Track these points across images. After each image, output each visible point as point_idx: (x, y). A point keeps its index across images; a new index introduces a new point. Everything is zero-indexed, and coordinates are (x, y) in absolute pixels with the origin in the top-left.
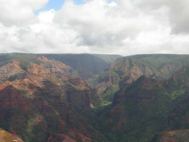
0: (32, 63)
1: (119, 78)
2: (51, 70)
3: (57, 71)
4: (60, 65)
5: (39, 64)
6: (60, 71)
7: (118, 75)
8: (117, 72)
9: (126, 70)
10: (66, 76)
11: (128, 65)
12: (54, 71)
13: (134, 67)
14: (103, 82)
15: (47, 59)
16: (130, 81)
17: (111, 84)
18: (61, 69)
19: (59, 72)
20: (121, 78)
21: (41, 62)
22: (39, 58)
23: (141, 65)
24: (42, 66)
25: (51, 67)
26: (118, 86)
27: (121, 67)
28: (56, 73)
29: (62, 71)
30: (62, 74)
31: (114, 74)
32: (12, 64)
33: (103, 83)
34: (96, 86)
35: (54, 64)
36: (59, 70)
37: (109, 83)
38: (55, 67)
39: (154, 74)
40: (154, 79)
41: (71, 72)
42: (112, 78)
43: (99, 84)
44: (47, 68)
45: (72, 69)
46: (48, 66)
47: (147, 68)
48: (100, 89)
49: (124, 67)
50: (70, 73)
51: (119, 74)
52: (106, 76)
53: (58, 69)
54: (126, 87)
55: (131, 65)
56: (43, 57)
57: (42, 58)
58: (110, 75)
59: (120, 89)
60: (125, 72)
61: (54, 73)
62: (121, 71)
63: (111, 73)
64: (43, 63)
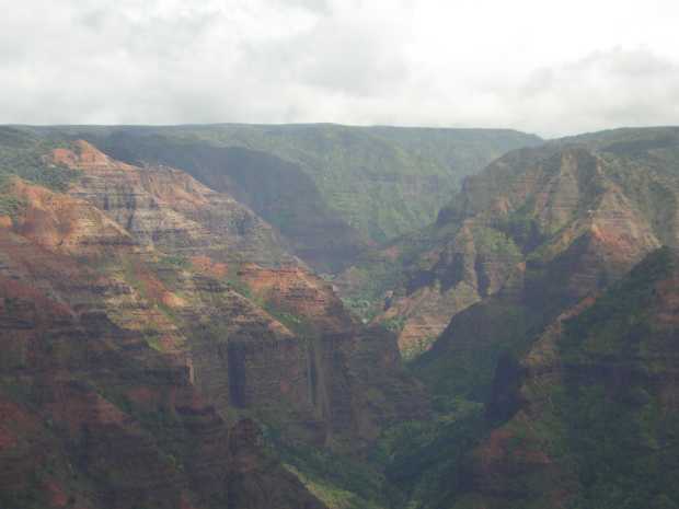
0: (19, 182)
1: (521, 266)
2: (131, 218)
3: (163, 226)
4: (181, 192)
5: (63, 188)
6: (182, 226)
7: (513, 249)
8: (512, 230)
9: (563, 216)
10: (217, 256)
11: (572, 188)
12: (148, 226)
13: (610, 201)
14: (426, 291)
15: (103, 160)
16: (583, 285)
18: (189, 215)
19: (177, 232)
20: (533, 264)
21: (73, 174)
22: (61, 154)
23: (645, 190)
24: (75, 196)
25: (132, 205)
27: (531, 201)
28: (157, 235)
29: (194, 229)
30: (192, 243)
31: (493, 239)
33: (430, 295)
34: (390, 313)
35: (146, 187)
36: (175, 218)
37: (465, 293)
38: (153, 206)
41: (242, 233)
42: (479, 267)
43: (403, 301)
44: (106, 207)
45: (251, 212)
46: (114, 200)
48: (410, 329)
49: (548, 204)
50: (239, 238)
51: (518, 241)
52: (443, 256)
53: (171, 214)
54: (564, 316)
55: (591, 192)
56: (83, 143)
57: (78, 151)
58: (471, 247)
60: (555, 229)
61: (148, 239)
62: (534, 225)
63: (474, 237)
64: (85, 182)
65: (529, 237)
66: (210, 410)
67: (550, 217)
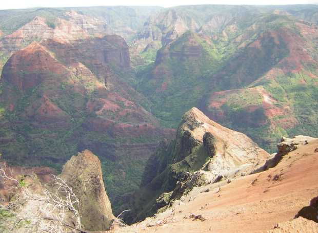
0: (59, 19)
1: (161, 34)
3: (89, 27)
5: (68, 20)
7: (160, 30)
8: (159, 26)
9: (169, 23)
10: (101, 33)
11: (171, 17)
12: (86, 27)
13: (178, 20)
14: (142, 39)
16: (173, 37)
17: (153, 41)
18: (94, 25)
20: (163, 33)
21: (70, 17)
22: (67, 13)
23: (186, 18)
24: (71, 22)
25: (82, 23)
26: (160, 42)
27: (163, 21)
28: (88, 29)
29: (95, 28)
30: (95, 30)
31: (155, 28)
32: (36, 21)
33: (143, 40)
35: (85, 19)
36: (91, 26)
37: (150, 39)
38: (87, 23)
39: (201, 27)
40: (201, 34)
41: (105, 28)
42: (153, 33)
43: (138, 41)
44: (77, 23)
46: (79, 22)
47: (193, 21)
48: (139, 47)
49: (166, 21)
51: (160, 28)
52: (146, 32)
53: (91, 25)
54: (170, 44)
55: (175, 18)
58: (151, 30)
59: (163, 47)
60: (168, 26)
61: (86, 30)
62: (164, 25)
63: (152, 28)
64: (73, 19)
65: (163, 28)
66: (101, 64)
67: (167, 24)
